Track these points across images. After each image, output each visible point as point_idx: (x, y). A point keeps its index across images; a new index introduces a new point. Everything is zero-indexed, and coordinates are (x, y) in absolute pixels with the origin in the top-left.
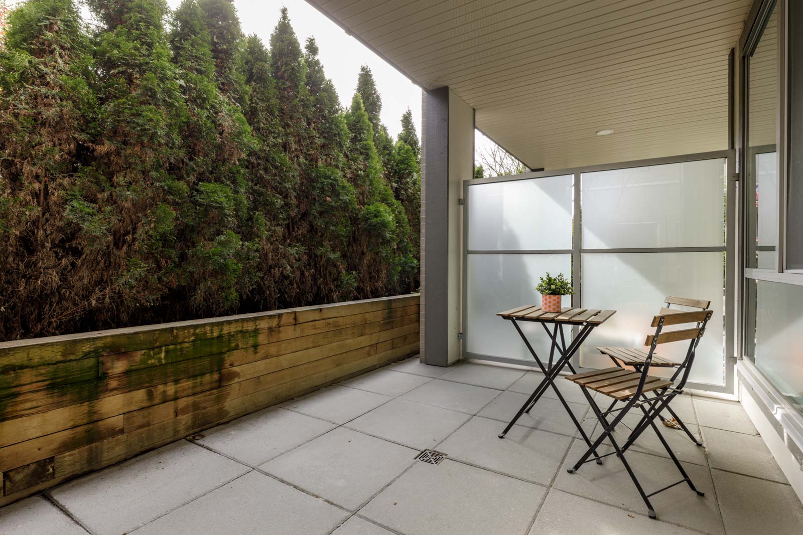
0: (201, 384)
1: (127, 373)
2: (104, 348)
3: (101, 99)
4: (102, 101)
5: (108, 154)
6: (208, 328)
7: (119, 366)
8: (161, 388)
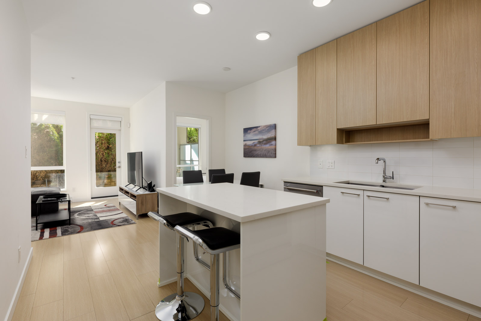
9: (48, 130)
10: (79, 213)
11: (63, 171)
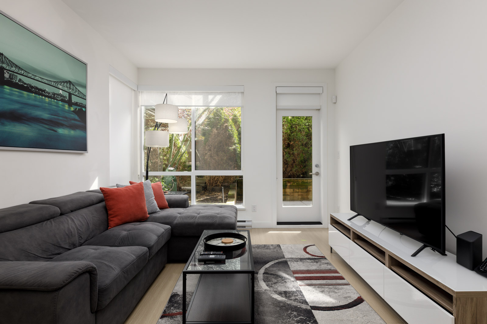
0: (303, 191)
1: (290, 186)
2: (287, 181)
3: (291, 133)
4: (292, 133)
5: (293, 144)
6: (304, 180)
7: (289, 184)
8: (295, 190)
9: (226, 124)
10: (265, 270)
11: (241, 177)
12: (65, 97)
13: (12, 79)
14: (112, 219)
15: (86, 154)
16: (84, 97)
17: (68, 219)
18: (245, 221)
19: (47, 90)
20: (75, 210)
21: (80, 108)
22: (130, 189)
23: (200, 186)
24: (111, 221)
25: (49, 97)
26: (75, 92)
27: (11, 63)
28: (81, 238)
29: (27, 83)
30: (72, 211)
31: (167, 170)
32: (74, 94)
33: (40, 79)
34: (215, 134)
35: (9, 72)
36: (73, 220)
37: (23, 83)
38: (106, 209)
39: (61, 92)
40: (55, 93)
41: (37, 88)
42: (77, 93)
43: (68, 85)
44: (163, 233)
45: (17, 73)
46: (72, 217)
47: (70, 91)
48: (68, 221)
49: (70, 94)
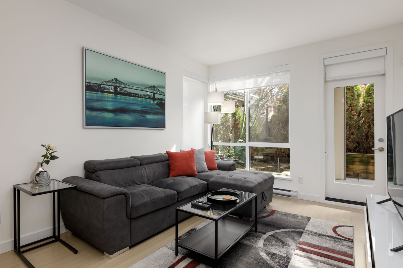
10: (274, 233)
11: (289, 149)
12: (151, 96)
13: (121, 91)
14: (171, 172)
15: (165, 130)
16: (164, 94)
17: (143, 168)
18: (290, 191)
19: (140, 93)
20: (150, 164)
21: (160, 101)
22: (184, 153)
23: (269, 156)
24: (171, 173)
25: (141, 97)
26: (158, 92)
27: (121, 83)
28: (149, 180)
29: (129, 92)
30: (147, 164)
31: (238, 142)
32: (157, 93)
33: (136, 88)
34: (283, 110)
35: (120, 88)
36: (145, 169)
37: (126, 92)
38: (169, 165)
39: (148, 93)
40: (145, 94)
41: (134, 93)
42: (159, 92)
43: (153, 88)
44: (197, 185)
45: (124, 87)
46: (146, 167)
47: (154, 91)
48: (142, 169)
49: (154, 94)
